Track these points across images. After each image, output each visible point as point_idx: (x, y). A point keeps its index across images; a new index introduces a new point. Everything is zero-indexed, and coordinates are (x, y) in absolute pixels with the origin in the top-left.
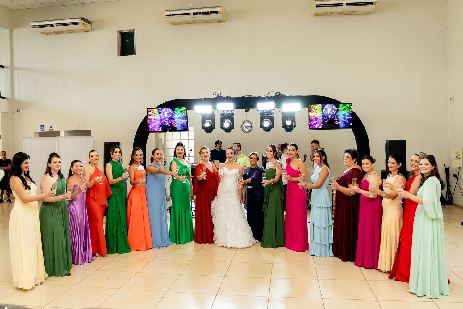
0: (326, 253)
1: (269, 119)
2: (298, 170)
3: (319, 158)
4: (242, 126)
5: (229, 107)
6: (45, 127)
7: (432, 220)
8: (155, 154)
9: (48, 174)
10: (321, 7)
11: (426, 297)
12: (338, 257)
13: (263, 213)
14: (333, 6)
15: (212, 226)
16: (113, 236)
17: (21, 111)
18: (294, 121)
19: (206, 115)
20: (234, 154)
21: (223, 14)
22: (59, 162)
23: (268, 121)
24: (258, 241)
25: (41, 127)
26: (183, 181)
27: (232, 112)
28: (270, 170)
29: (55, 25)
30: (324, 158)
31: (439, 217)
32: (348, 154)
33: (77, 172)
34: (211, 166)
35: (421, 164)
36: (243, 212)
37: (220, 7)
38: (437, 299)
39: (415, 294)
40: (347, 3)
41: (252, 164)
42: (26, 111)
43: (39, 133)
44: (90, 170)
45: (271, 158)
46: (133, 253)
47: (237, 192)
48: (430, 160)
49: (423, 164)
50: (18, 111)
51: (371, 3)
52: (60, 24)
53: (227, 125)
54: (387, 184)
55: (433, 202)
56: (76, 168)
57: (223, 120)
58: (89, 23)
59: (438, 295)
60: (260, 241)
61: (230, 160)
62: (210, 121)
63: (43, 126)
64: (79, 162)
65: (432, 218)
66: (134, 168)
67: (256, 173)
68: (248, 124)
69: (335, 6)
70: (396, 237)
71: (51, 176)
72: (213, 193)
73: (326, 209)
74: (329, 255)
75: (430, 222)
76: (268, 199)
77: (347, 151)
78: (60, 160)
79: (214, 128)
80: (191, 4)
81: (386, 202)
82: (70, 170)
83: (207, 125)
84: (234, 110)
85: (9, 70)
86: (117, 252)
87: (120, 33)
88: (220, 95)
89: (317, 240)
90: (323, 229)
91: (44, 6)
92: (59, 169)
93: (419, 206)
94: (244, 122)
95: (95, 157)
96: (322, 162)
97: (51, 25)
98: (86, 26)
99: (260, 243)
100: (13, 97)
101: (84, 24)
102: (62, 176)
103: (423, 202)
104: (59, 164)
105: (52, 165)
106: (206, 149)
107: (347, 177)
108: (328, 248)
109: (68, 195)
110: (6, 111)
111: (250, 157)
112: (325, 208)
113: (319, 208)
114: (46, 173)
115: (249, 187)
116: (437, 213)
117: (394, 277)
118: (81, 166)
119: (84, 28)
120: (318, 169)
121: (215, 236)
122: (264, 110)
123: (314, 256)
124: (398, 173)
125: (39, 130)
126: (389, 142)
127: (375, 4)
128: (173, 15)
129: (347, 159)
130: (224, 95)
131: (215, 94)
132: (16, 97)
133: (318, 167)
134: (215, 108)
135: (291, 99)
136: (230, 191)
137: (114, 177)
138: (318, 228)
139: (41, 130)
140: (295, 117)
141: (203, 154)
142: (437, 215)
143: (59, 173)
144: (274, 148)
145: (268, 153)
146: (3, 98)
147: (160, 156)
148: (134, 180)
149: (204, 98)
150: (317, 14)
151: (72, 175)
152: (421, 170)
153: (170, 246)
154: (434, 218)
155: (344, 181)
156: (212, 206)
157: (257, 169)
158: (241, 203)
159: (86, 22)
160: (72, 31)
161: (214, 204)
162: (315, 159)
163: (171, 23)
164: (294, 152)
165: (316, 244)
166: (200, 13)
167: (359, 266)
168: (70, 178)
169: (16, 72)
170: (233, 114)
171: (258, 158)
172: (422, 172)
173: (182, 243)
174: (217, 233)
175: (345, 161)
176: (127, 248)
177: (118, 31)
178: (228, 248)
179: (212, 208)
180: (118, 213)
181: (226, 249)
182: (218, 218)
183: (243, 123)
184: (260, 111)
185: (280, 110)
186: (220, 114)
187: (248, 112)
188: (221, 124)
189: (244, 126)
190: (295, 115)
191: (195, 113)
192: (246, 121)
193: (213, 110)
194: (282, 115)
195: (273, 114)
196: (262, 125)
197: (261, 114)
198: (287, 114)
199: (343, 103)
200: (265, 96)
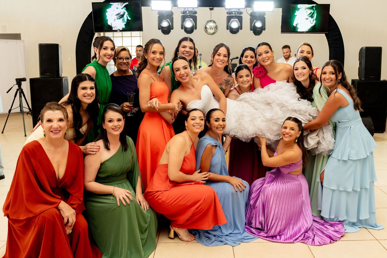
5: (192, 4)
18: (264, 23)
19: (164, 12)
23: (236, 21)
27: (195, 10)
53: (189, 24)
57: (184, 18)
62: (168, 20)
68: (212, 24)
79: (172, 29)
83: (165, 24)
84: (197, 8)
94: (208, 22)
122: (232, 9)
126: (365, 49)
134: (175, 5)
140: (265, 18)
170: (196, 13)
184: (227, 9)
185: (250, 10)
186: (181, 12)
187: (212, 11)
188: (182, 23)
189: (207, 26)
190: (265, 16)
191: (152, 10)
192: (210, 21)
193: (172, 8)
194: (251, 16)
195: (242, 14)
196: (229, 26)
197: (228, 13)
198: (256, 14)
199: (319, 4)
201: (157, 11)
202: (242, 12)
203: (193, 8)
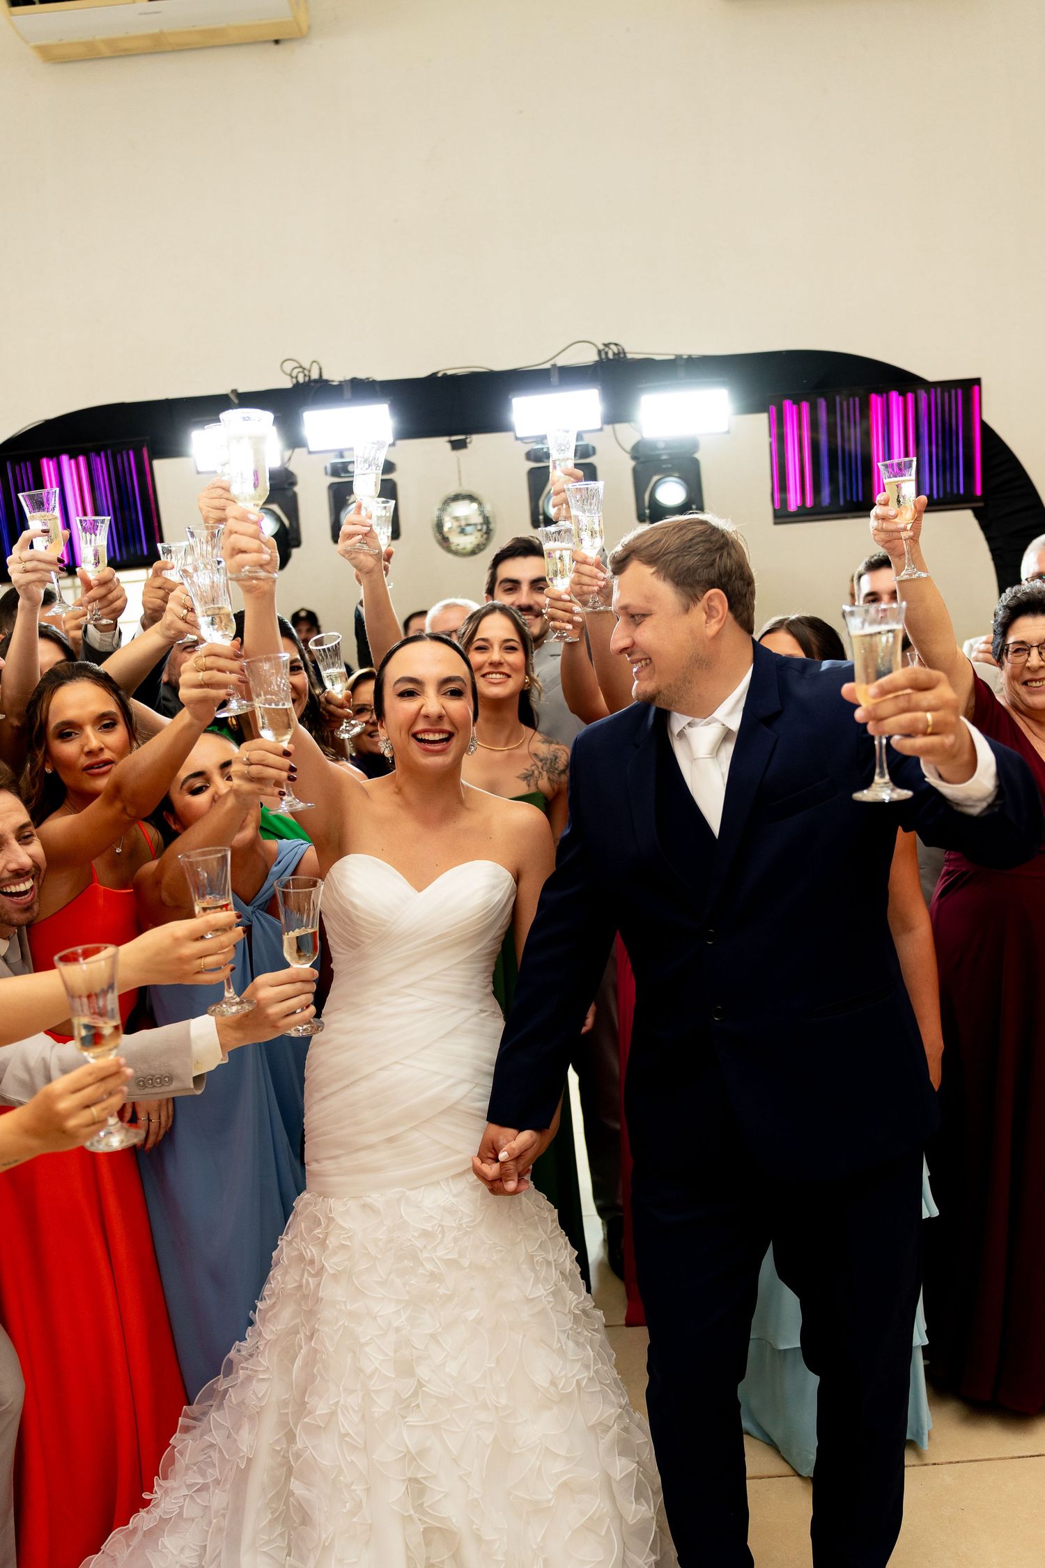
5: (371, 427)
18: (694, 483)
57: (339, 499)
62: (276, 508)
68: (465, 510)
79: (298, 544)
84: (394, 444)
88: (315, 376)
94: (449, 501)
130: (335, 374)
131: (289, 366)
134: (295, 440)
135: (680, 372)
140: (696, 464)
149: (234, 391)
163: (37, 47)
170: (390, 467)
183: (442, 509)
184: (523, 439)
185: (628, 434)
186: (326, 468)
187: (462, 452)
188: (333, 518)
189: (446, 521)
190: (697, 456)
191: (198, 473)
192: (457, 498)
193: (288, 453)
194: (634, 458)
195: (594, 452)
196: (541, 511)
197: (532, 453)
198: (659, 449)
199: (930, 380)
200: (547, 366)
202: (594, 449)
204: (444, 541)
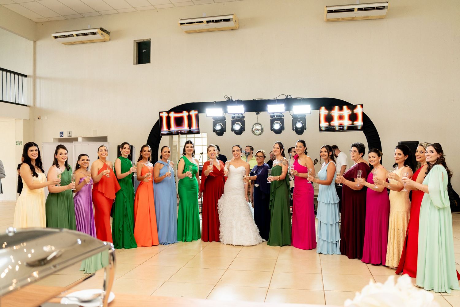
0: (332, 251)
1: (279, 122)
2: (306, 166)
3: (327, 153)
4: (253, 129)
5: (240, 109)
6: (64, 133)
7: (439, 209)
8: (163, 152)
9: (55, 165)
10: (332, 12)
11: (434, 291)
12: (345, 255)
13: (270, 211)
14: (344, 11)
15: (218, 224)
16: (120, 230)
17: (42, 118)
18: (304, 123)
19: (217, 118)
20: (240, 152)
21: (235, 21)
22: (66, 154)
23: (278, 123)
24: (265, 240)
25: (60, 134)
26: (189, 176)
27: (242, 115)
28: (276, 167)
29: (75, 36)
30: (331, 154)
31: (446, 207)
32: (355, 149)
33: (83, 165)
34: (219, 164)
35: (427, 152)
36: (249, 209)
37: (233, 15)
38: (446, 293)
39: (423, 288)
40: (358, 8)
41: (259, 162)
42: (46, 118)
43: (58, 139)
44: (99, 165)
45: (278, 155)
46: (139, 248)
47: (243, 190)
48: (436, 148)
49: (428, 152)
50: (39, 118)
51: (383, 8)
52: (79, 34)
53: (237, 127)
54: (392, 175)
55: (439, 190)
56: (83, 162)
57: (233, 123)
58: (108, 33)
59: (446, 289)
60: (267, 240)
61: (237, 157)
62: (221, 124)
63: (62, 133)
64: (86, 155)
65: (438, 207)
66: (141, 164)
67: (262, 170)
68: (258, 127)
69: (346, 11)
70: (404, 230)
71: (57, 167)
72: (220, 192)
73: (333, 206)
74: (336, 253)
75: (437, 211)
76: (274, 197)
77: (354, 146)
78: (67, 152)
79: (225, 131)
80: (205, 13)
81: (393, 195)
82: (77, 163)
83: (218, 127)
84: (244, 113)
85: (32, 80)
86: (123, 247)
87: (137, 42)
88: (231, 99)
89: (324, 237)
90: (330, 226)
91: (66, 19)
92: (65, 160)
93: (425, 195)
94: (255, 125)
95: (104, 152)
96: (329, 157)
97: (72, 36)
98: (104, 36)
99: (267, 242)
100: (35, 105)
101: (102, 34)
102: (69, 167)
103: (429, 189)
104: (65, 155)
105: (59, 157)
106: (213, 146)
107: (353, 171)
108: (335, 245)
109: (73, 185)
110: (28, 118)
111: (257, 155)
112: (332, 204)
113: (326, 204)
114: (53, 165)
115: (256, 185)
116: (444, 202)
117: (402, 272)
118: (87, 160)
119: (103, 38)
120: (325, 165)
121: (221, 234)
122: (275, 113)
123: (320, 254)
124: (405, 165)
125: (58, 136)
126: (402, 143)
127: (387, 9)
128: (187, 23)
129: (354, 153)
130: (234, 99)
131: (226, 97)
132: (38, 105)
133: (325, 163)
134: (226, 111)
135: (302, 101)
136: (236, 189)
137: (122, 172)
138: (325, 225)
139: (60, 137)
140: (305, 119)
141: (210, 152)
142: (443, 204)
143: (66, 164)
144: (281, 146)
145: (275, 149)
146: (26, 105)
147: (167, 153)
148: (141, 175)
149: (215, 101)
150: (328, 21)
151: (79, 168)
152: (427, 158)
153: (176, 243)
154: (440, 207)
155: (350, 176)
156: (218, 203)
157: (263, 166)
158: (248, 200)
159: (105, 32)
160: (91, 42)
161: (220, 201)
162: (323, 154)
163: (185, 31)
164: (301, 149)
165: (323, 241)
166: (213, 21)
167: (366, 263)
168: (77, 171)
169: (38, 81)
170: (244, 117)
171: (264, 156)
172: (427, 160)
173: (188, 241)
174: (223, 230)
175: (352, 155)
176: (133, 243)
177: (135, 41)
178: (234, 246)
179: (219, 206)
180: (125, 208)
181: (232, 246)
182: (224, 216)
183: (253, 126)
184: (270, 113)
185: (291, 113)
186: (231, 117)
187: (258, 115)
188: (232, 127)
189: (254, 128)
191: (207, 116)
192: (258, 124)
193: (224, 114)
194: (293, 118)
195: (284, 116)
196: (273, 127)
197: (272, 116)
198: (297, 116)
199: (353, 104)
200: (275, 99)
201: (212, 117)
203: (241, 114)
204: (253, 133)
